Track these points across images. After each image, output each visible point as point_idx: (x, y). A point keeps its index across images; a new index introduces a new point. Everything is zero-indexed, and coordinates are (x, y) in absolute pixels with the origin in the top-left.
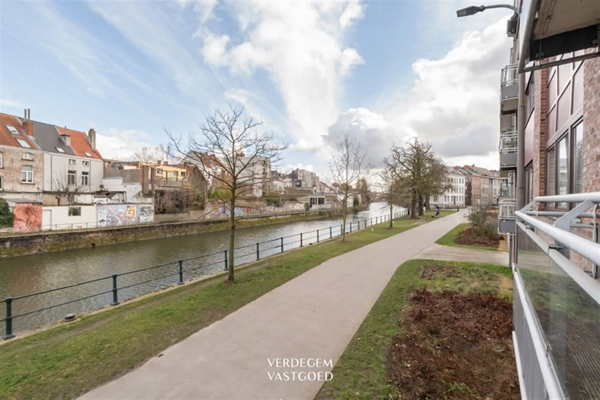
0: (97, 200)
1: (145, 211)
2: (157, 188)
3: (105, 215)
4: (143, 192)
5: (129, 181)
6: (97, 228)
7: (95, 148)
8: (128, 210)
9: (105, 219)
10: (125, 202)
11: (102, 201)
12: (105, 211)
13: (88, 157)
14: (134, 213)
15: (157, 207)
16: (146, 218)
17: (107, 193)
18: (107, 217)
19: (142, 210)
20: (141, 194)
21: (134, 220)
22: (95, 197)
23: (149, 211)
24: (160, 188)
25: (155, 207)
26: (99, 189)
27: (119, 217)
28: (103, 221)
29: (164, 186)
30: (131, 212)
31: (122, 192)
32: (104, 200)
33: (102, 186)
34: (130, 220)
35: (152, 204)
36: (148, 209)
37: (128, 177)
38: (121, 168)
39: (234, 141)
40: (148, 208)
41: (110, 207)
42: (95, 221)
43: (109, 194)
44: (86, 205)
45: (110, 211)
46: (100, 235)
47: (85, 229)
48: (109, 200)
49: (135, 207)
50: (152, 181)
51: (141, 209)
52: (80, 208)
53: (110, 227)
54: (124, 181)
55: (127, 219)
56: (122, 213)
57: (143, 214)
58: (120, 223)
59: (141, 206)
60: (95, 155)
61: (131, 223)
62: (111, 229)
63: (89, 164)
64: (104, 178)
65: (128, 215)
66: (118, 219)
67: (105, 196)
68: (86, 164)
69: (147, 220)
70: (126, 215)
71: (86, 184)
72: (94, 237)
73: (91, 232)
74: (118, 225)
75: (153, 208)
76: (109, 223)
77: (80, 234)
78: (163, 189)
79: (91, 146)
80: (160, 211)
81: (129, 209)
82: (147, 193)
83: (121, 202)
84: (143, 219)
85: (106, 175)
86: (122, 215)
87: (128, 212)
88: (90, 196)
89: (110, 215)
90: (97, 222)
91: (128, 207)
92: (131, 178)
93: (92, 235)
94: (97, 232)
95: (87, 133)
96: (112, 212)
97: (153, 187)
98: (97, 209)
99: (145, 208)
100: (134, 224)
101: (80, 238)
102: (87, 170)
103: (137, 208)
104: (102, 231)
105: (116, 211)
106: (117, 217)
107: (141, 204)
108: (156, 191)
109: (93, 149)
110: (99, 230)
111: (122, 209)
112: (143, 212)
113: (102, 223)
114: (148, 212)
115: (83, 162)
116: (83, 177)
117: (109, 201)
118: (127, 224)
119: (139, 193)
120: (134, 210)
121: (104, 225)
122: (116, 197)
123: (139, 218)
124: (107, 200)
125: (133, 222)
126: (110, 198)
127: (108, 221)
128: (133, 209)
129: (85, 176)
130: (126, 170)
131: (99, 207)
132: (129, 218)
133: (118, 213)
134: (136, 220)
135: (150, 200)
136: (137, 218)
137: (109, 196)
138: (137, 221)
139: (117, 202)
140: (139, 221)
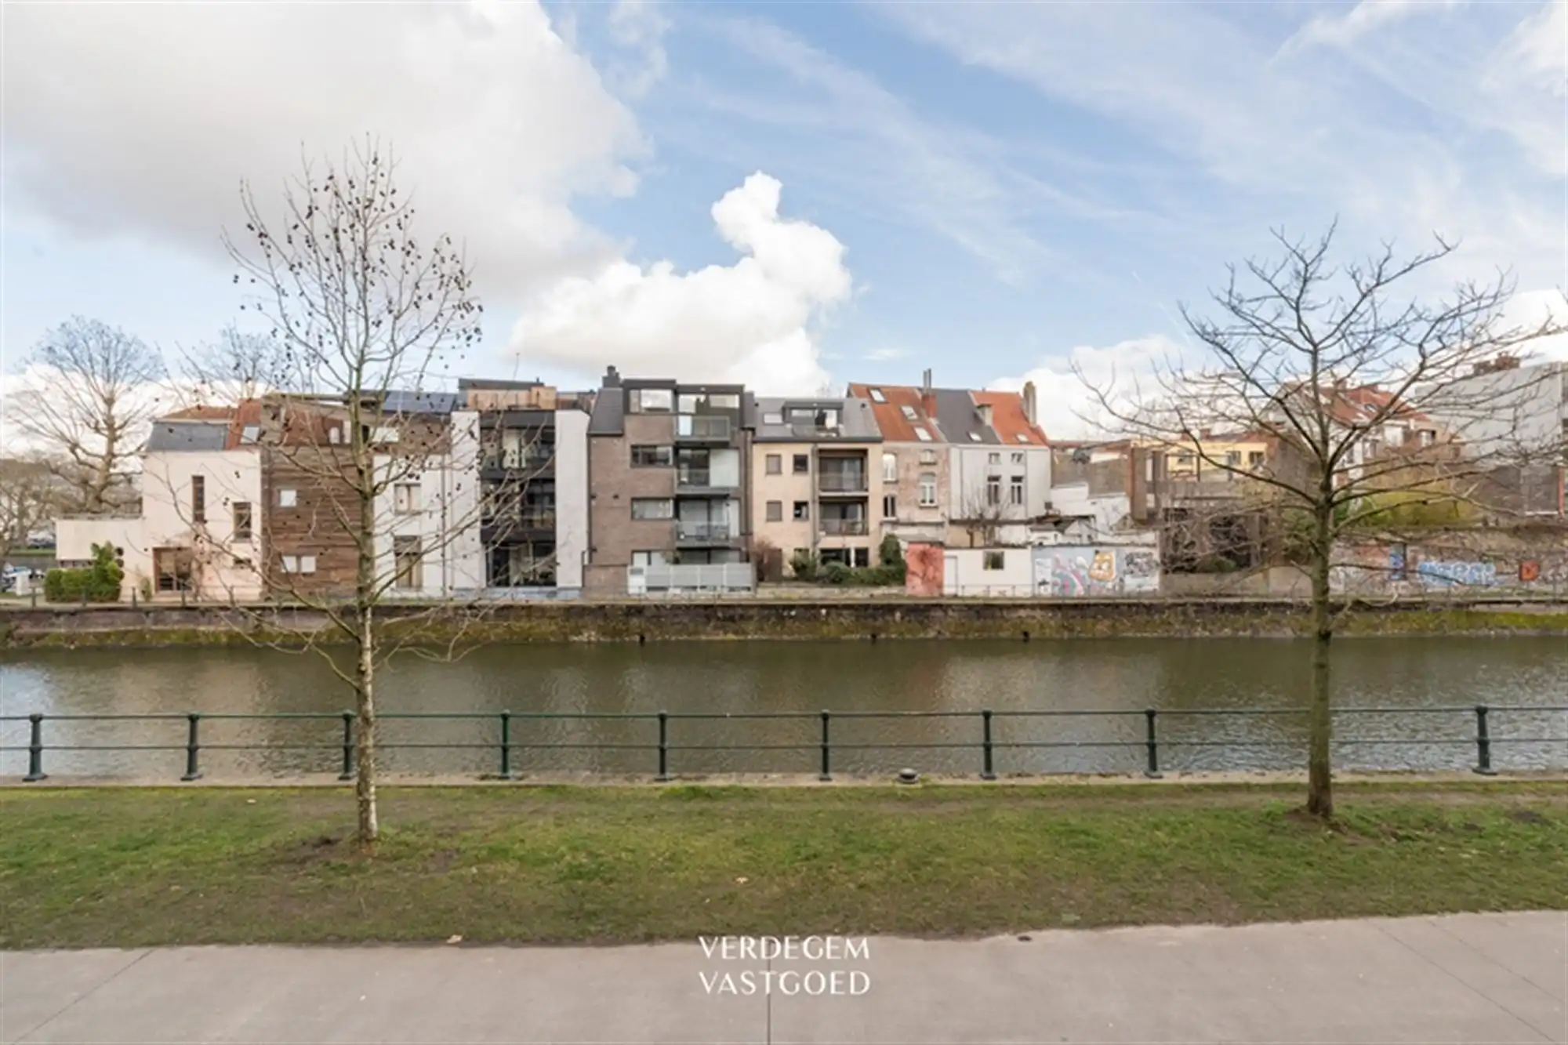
0: (1035, 537)
1: (1136, 564)
2: (1166, 503)
3: (1049, 571)
4: (1132, 514)
5: (1102, 491)
6: (1034, 597)
7: (1035, 422)
8: (1095, 561)
9: (1049, 579)
10: (1095, 540)
11: (1045, 538)
12: (1049, 562)
13: (1021, 443)
14: (1110, 567)
15: (1168, 555)
16: (1139, 581)
17: (1056, 519)
18: (1053, 574)
19: (1130, 560)
20: (1129, 522)
21: (1110, 585)
22: (1032, 530)
23: (1148, 563)
24: (1177, 505)
25: (1163, 555)
26: (1043, 512)
27: (1078, 577)
28: (1044, 583)
29: (1186, 498)
30: (1105, 566)
31: (1086, 518)
32: (1051, 537)
33: (1048, 506)
34: (1102, 584)
35: (1154, 546)
36: (1145, 560)
37: (1100, 479)
38: (1085, 460)
39: (1315, 346)
40: (1145, 555)
41: (1062, 554)
42: (1030, 582)
43: (1059, 523)
44: (1013, 546)
45: (1057, 561)
46: (1038, 613)
47: (1011, 599)
48: (1059, 535)
49: (1112, 554)
50: (1154, 487)
51: (1127, 558)
52: (1003, 554)
53: (1058, 598)
54: (1092, 492)
55: (1095, 582)
56: (1083, 567)
57: (1132, 572)
58: (1079, 590)
59: (1128, 550)
60: (1035, 438)
61: (1104, 592)
62: (1060, 602)
63: (1023, 459)
64: (1052, 486)
65: (1097, 572)
66: (1076, 581)
67: (1052, 526)
68: (1019, 460)
69: (1140, 586)
70: (1092, 572)
71: (1020, 501)
72: (1028, 617)
73: (1022, 606)
74: (1075, 594)
75: (1156, 555)
76: (1057, 589)
77: (1001, 607)
78: (1187, 504)
79: (1026, 419)
80: (1175, 564)
81: (1098, 557)
82: (1145, 517)
83: (1085, 541)
84: (1132, 583)
85: (1057, 479)
86: (1083, 573)
87: (1096, 566)
88: (1022, 528)
89: (1058, 571)
90: (1033, 585)
91: (1097, 552)
92: (1105, 482)
93: (1022, 613)
94: (1033, 607)
95: (1022, 394)
96: (1062, 563)
97: (1157, 500)
98: (1033, 558)
99: (1138, 555)
100: (1110, 594)
101: (1002, 617)
102: (1019, 472)
103: (1118, 556)
104: (1043, 607)
105: (1070, 561)
106: (1072, 576)
107: (1127, 545)
108: (1167, 510)
109: (1032, 425)
110: (1035, 602)
111: (1083, 557)
112: (1132, 567)
113: (1042, 587)
114: (1145, 567)
115: (1013, 455)
116: (1013, 488)
117: (1061, 539)
118: (1094, 593)
119: (1125, 518)
120: (1109, 561)
121: (1046, 591)
122: (1074, 528)
123: (1122, 580)
124: (1056, 536)
125: (1108, 590)
126: (1062, 532)
127: (1055, 584)
128: (1107, 557)
129: (1016, 484)
130: (1095, 465)
131: (1038, 552)
132: (1100, 580)
133: (1074, 567)
134: (1114, 587)
135: (1150, 537)
136: (1117, 581)
137: (1061, 526)
138: (1117, 588)
139: (1077, 541)
140: (1122, 588)
